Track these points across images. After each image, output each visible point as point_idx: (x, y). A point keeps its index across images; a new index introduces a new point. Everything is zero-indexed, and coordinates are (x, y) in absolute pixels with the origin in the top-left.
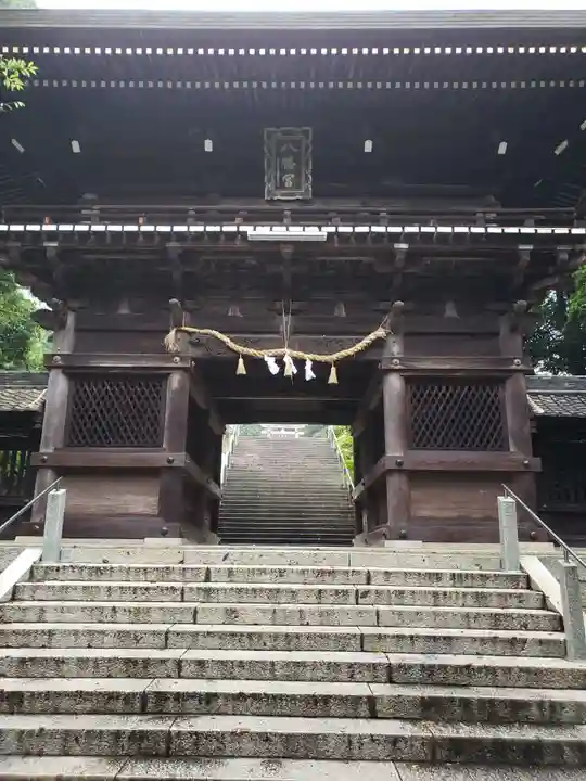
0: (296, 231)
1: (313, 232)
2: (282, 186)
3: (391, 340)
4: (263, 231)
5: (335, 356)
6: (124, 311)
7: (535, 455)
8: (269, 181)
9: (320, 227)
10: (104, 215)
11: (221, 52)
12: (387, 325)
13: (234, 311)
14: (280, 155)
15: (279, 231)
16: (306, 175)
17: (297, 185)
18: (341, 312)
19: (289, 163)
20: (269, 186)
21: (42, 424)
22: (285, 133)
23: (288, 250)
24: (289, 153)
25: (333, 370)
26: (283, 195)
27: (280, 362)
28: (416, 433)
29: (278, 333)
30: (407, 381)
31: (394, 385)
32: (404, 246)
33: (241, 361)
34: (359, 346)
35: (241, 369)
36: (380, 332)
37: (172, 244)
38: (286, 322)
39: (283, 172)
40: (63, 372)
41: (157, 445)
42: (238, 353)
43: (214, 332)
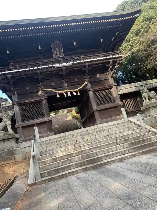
0: (65, 64)
1: (68, 64)
2: (57, 55)
3: (88, 84)
4: (58, 65)
5: (78, 89)
6: (28, 88)
7: (121, 102)
8: (54, 53)
9: (70, 62)
10: (20, 67)
11: (42, 27)
12: (87, 81)
13: (53, 84)
14: (55, 48)
15: (61, 65)
16: (62, 52)
17: (60, 54)
18: (76, 80)
19: (57, 49)
20: (54, 55)
21: (15, 118)
22: (55, 43)
23: (64, 68)
24: (57, 47)
25: (78, 92)
26: (58, 56)
27: (66, 93)
28: (98, 103)
29: (64, 87)
30: (93, 92)
31: (91, 93)
32: (88, 64)
33: (58, 94)
34: (82, 86)
35: (58, 96)
36: (86, 83)
37: (38, 71)
38: (65, 84)
39: (56, 51)
40: (18, 105)
41: (44, 117)
42: (57, 93)
43: (50, 89)
